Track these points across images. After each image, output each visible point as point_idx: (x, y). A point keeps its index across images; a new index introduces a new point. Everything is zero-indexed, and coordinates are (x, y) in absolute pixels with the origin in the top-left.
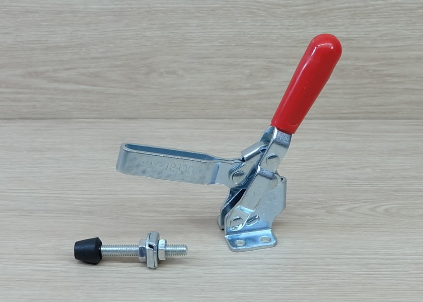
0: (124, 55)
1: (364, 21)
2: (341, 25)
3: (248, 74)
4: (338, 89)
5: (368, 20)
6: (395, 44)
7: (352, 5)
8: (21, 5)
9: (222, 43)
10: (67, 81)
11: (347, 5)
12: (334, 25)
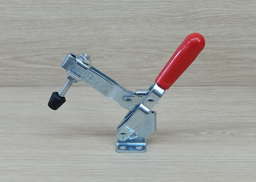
0: (72, 47)
1: (216, 25)
2: (203, 28)
3: (147, 58)
4: (201, 67)
5: (219, 25)
6: (235, 40)
7: (209, 16)
8: (10, 16)
9: (131, 39)
10: (36, 63)
11: (206, 16)
12: (198, 28)
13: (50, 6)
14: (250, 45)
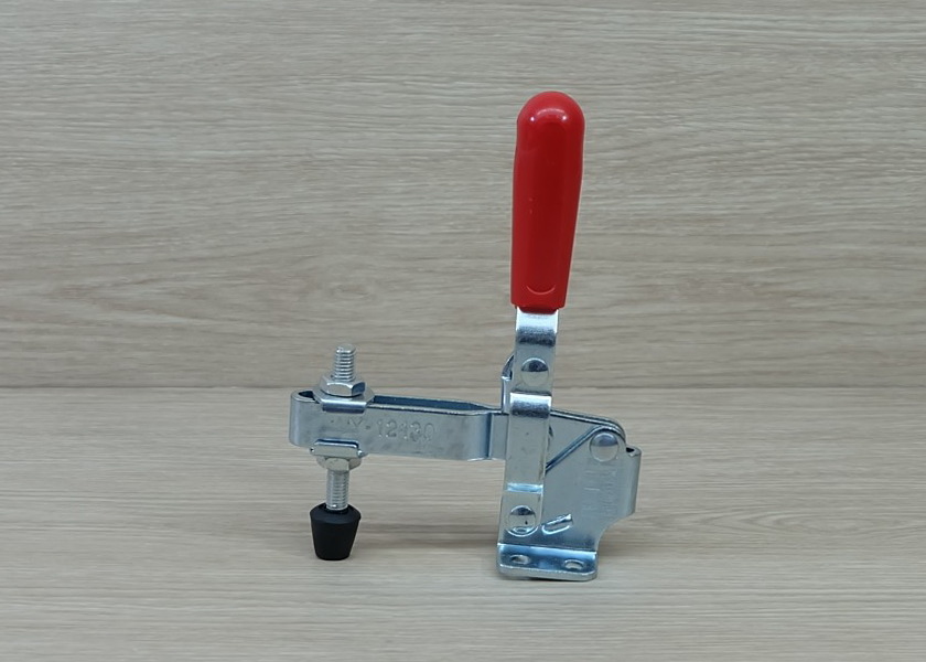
0: (257, 253)
1: (738, 181)
2: (692, 190)
4: (691, 322)
5: (748, 179)
6: (803, 228)
7: (714, 148)
8: (54, 149)
9: (452, 227)
10: (139, 308)
11: (703, 149)
12: (679, 190)
13: (187, 115)
14: (852, 247)
